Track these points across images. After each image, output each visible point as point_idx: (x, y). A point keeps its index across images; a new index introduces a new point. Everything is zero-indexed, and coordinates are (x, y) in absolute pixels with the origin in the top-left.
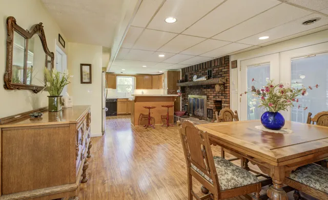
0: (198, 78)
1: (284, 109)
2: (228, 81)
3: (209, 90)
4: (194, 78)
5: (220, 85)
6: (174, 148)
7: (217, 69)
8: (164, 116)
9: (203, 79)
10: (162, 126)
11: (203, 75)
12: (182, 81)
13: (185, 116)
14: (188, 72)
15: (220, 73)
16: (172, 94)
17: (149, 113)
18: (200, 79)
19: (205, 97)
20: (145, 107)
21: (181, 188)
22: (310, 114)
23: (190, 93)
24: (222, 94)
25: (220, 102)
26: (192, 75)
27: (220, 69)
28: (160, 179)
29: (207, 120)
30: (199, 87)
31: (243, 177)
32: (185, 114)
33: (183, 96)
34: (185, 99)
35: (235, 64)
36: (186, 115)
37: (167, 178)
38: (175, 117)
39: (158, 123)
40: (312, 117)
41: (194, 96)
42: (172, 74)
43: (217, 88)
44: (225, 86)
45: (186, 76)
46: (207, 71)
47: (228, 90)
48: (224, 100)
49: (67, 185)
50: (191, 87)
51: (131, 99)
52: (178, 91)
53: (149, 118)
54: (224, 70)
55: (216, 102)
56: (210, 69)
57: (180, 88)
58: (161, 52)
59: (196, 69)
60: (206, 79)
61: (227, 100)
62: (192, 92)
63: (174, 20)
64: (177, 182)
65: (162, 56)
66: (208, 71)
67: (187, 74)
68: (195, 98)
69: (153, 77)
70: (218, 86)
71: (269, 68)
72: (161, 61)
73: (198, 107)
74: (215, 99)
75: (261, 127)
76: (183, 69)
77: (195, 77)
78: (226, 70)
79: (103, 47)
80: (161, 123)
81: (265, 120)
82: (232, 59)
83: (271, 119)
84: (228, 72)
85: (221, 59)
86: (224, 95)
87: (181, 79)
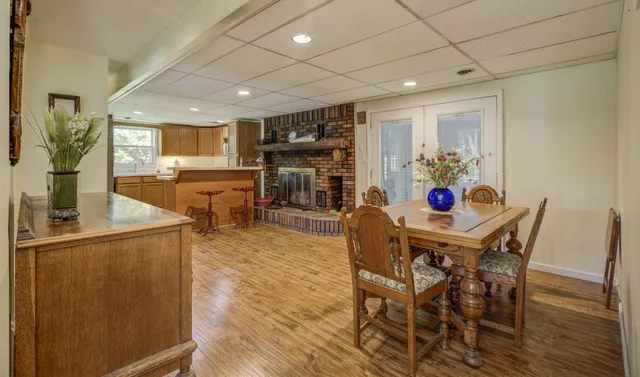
0: (298, 137)
1: (453, 184)
2: (352, 143)
3: (320, 159)
4: (290, 136)
5: (341, 149)
6: (280, 264)
7: (334, 124)
8: (235, 208)
9: (310, 139)
10: (235, 227)
11: (309, 131)
12: (266, 142)
13: (273, 206)
14: (277, 127)
15: (339, 131)
16: (250, 165)
17: (210, 205)
18: (302, 140)
19: (311, 171)
20: (202, 193)
21: (327, 319)
22: (465, 190)
23: (280, 165)
24: (342, 165)
25: (339, 179)
26: (286, 131)
27: (340, 123)
28: (287, 315)
29: (316, 210)
30: (301, 154)
31: (432, 275)
32: (273, 203)
33: (269, 169)
34: (270, 175)
35: (363, 117)
36: (275, 203)
37: (296, 311)
38: (256, 210)
39: (224, 222)
40: (467, 193)
41: (288, 169)
42: (246, 127)
43: (337, 155)
44: (348, 152)
45: (274, 133)
46: (315, 126)
47: (352, 158)
48: (347, 174)
49: (175, 347)
50: (283, 154)
51: (168, 178)
52: (260, 160)
53: (209, 214)
54: (345, 126)
55: (332, 178)
56: (321, 123)
57: (262, 154)
58: (246, 87)
59: (296, 121)
60: (314, 140)
61: (352, 175)
62: (286, 162)
63: (308, 40)
64: (317, 313)
65: (244, 93)
66: (319, 126)
67: (276, 128)
68: (293, 174)
69: (201, 130)
70: (338, 151)
71: (410, 127)
72: (238, 102)
73: (299, 189)
74: (330, 174)
75: (428, 210)
76: (268, 121)
77: (292, 135)
78: (349, 126)
79: (111, 62)
80: (230, 223)
81: (432, 200)
82: (358, 109)
83: (440, 197)
84: (351, 130)
85: (340, 107)
86: (346, 166)
87: (263, 137)
